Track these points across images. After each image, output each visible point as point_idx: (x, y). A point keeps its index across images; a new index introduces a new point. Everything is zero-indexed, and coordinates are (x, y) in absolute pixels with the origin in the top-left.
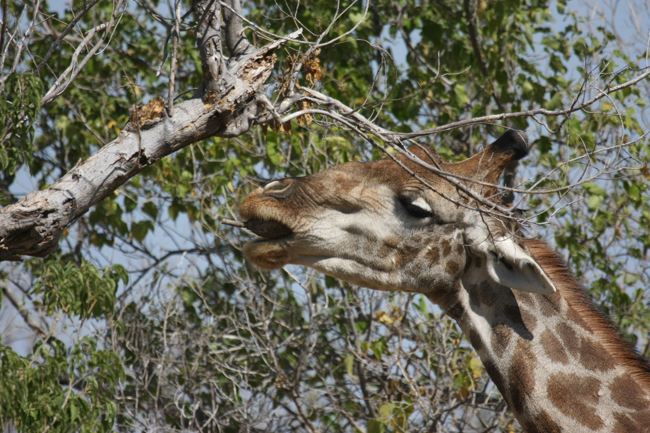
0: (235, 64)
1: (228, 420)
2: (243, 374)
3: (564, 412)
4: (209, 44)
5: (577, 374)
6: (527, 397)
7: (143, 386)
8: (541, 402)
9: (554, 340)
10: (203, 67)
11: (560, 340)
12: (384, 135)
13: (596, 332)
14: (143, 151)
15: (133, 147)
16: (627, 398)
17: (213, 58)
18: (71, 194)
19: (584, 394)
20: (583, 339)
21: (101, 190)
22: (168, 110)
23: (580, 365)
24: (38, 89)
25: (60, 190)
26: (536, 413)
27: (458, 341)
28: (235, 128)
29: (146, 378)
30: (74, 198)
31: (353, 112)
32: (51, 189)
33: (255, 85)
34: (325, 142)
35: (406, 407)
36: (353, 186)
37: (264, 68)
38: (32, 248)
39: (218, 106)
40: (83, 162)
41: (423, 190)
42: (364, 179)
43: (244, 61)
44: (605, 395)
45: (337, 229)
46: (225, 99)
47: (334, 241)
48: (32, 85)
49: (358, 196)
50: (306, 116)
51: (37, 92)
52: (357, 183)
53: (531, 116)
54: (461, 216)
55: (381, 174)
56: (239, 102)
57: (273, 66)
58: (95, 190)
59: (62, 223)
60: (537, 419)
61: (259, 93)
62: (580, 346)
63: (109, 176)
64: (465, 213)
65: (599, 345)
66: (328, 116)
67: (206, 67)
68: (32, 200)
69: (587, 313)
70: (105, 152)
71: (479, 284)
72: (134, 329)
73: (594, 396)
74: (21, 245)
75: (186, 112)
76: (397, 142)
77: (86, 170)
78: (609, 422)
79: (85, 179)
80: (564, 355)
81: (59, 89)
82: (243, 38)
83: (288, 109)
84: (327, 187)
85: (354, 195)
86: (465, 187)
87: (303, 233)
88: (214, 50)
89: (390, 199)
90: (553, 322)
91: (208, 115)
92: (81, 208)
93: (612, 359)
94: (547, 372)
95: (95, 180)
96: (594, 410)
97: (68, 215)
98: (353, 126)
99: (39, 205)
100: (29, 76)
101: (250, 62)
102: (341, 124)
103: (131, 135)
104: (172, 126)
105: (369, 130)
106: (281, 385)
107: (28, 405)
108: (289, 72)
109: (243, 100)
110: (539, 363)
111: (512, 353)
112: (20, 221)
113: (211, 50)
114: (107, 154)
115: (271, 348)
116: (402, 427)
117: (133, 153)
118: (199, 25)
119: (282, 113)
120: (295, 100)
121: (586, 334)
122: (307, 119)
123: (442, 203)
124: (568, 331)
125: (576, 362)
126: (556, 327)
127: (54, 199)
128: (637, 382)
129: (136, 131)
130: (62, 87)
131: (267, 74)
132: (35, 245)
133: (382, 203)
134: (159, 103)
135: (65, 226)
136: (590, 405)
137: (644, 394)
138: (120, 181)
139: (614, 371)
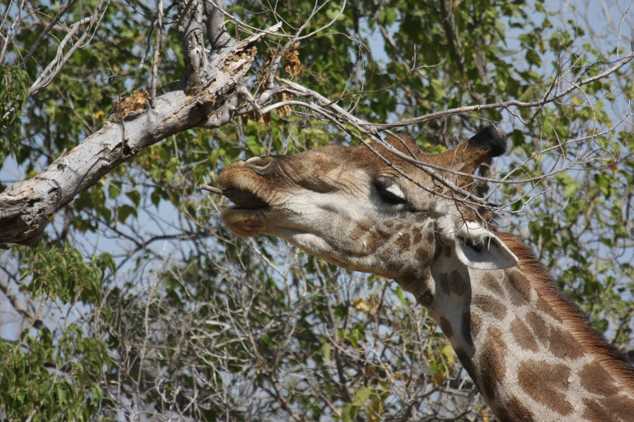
0: (216, 57)
1: (209, 404)
2: (223, 360)
3: (535, 398)
4: (191, 37)
5: (547, 361)
6: (498, 384)
7: (125, 372)
8: (512, 389)
9: (525, 329)
10: (185, 60)
11: (530, 329)
12: (361, 126)
13: (565, 321)
14: (126, 141)
15: (116, 137)
16: (597, 385)
17: (195, 51)
18: (57, 183)
19: (554, 381)
20: (552, 328)
21: (86, 179)
22: (151, 102)
23: (550, 353)
24: (25, 81)
25: (45, 179)
26: (507, 399)
27: (433, 327)
28: (216, 119)
29: (128, 363)
30: (59, 188)
31: (331, 104)
32: (37, 178)
33: (236, 78)
34: (304, 134)
35: (382, 394)
36: (331, 169)
37: (244, 60)
38: (18, 237)
39: (200, 98)
40: (67, 153)
41: (398, 177)
42: (343, 163)
43: (225, 54)
44: (574, 382)
45: (313, 206)
46: (206, 91)
47: (309, 217)
48: (19, 78)
49: (335, 178)
50: (285, 107)
51: (23, 84)
52: (335, 165)
53: (505, 107)
54: (433, 205)
55: (359, 159)
56: (220, 94)
57: (253, 59)
58: (81, 179)
59: (47, 212)
60: (508, 405)
61: (240, 85)
62: (549, 334)
63: (93, 165)
64: (438, 203)
65: (569, 334)
66: (307, 107)
67: (188, 60)
68: (18, 189)
69: (557, 302)
70: (90, 142)
71: (449, 273)
72: (117, 315)
73: (564, 383)
74: (7, 233)
75: (169, 103)
76: (374, 132)
77: (71, 160)
78: (579, 407)
79: (70, 168)
80: (534, 343)
81: (44, 81)
82: (224, 31)
83: (268, 100)
84: (306, 167)
85: (331, 177)
86: (440, 177)
87: (279, 205)
88: (196, 43)
89: (367, 184)
90: (523, 311)
91: (190, 107)
92: (66, 197)
93: (582, 347)
94: (518, 359)
95: (79, 170)
96: (564, 396)
97: (53, 203)
98: (331, 117)
99: (25, 195)
100: (17, 69)
101: (231, 54)
102: (319, 115)
103: (115, 126)
104: (155, 117)
105: (347, 121)
106: (261, 371)
107: (16, 389)
108: (269, 64)
109: (224, 92)
110: (510, 350)
111: (482, 341)
112: (7, 210)
113: (193, 43)
114: (91, 145)
115: (251, 334)
116: (378, 412)
117: (117, 143)
118: (182, 19)
119: (262, 104)
120: (275, 91)
121: (556, 323)
122: (287, 110)
123: (415, 192)
124: (538, 321)
125: (546, 350)
126: (526, 316)
127: (41, 188)
128: (606, 369)
129: (120, 122)
130: (47, 79)
131: (247, 67)
132: (21, 233)
133: (359, 187)
134: (142, 94)
135: (51, 215)
136: (560, 391)
137: (613, 380)
138: (103, 171)
139: (583, 358)
